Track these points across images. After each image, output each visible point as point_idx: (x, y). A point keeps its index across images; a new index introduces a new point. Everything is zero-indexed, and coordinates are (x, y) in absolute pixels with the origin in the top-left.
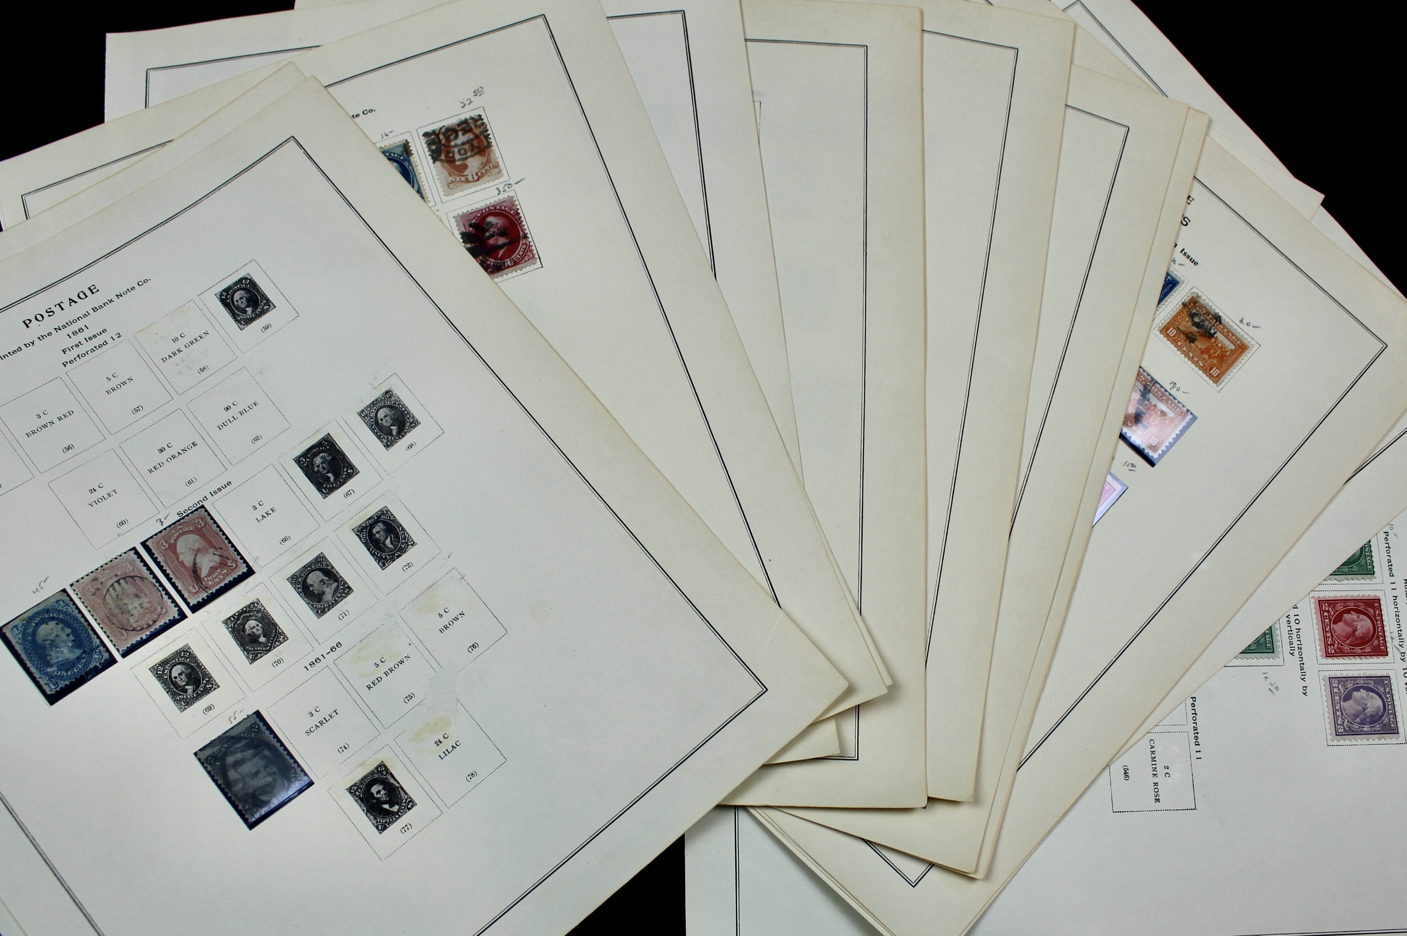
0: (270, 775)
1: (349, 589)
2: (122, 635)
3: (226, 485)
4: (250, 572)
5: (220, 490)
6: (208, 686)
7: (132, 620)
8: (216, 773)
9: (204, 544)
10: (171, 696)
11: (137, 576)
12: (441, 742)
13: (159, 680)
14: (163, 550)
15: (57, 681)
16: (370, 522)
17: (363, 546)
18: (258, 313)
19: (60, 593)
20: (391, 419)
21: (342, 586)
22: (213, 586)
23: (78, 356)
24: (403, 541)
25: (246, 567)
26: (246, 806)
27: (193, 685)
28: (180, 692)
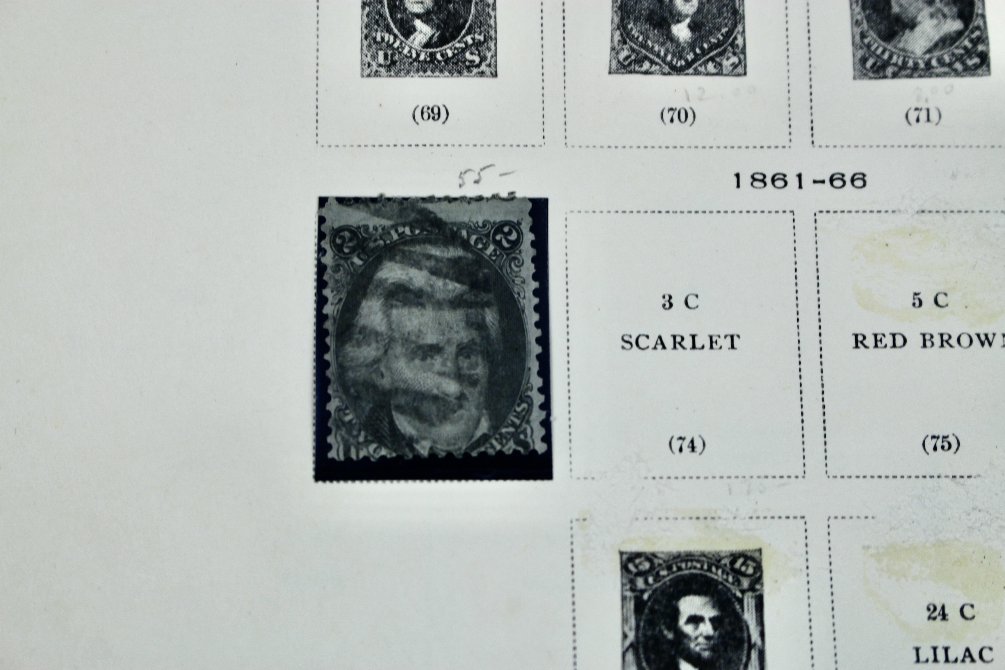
0: (459, 376)
1: (983, 63)
6: (468, 55)
8: (337, 281)
10: (366, 20)
12: (944, 617)
21: (971, 41)
26: (347, 411)
27: (438, 28)
28: (395, 24)
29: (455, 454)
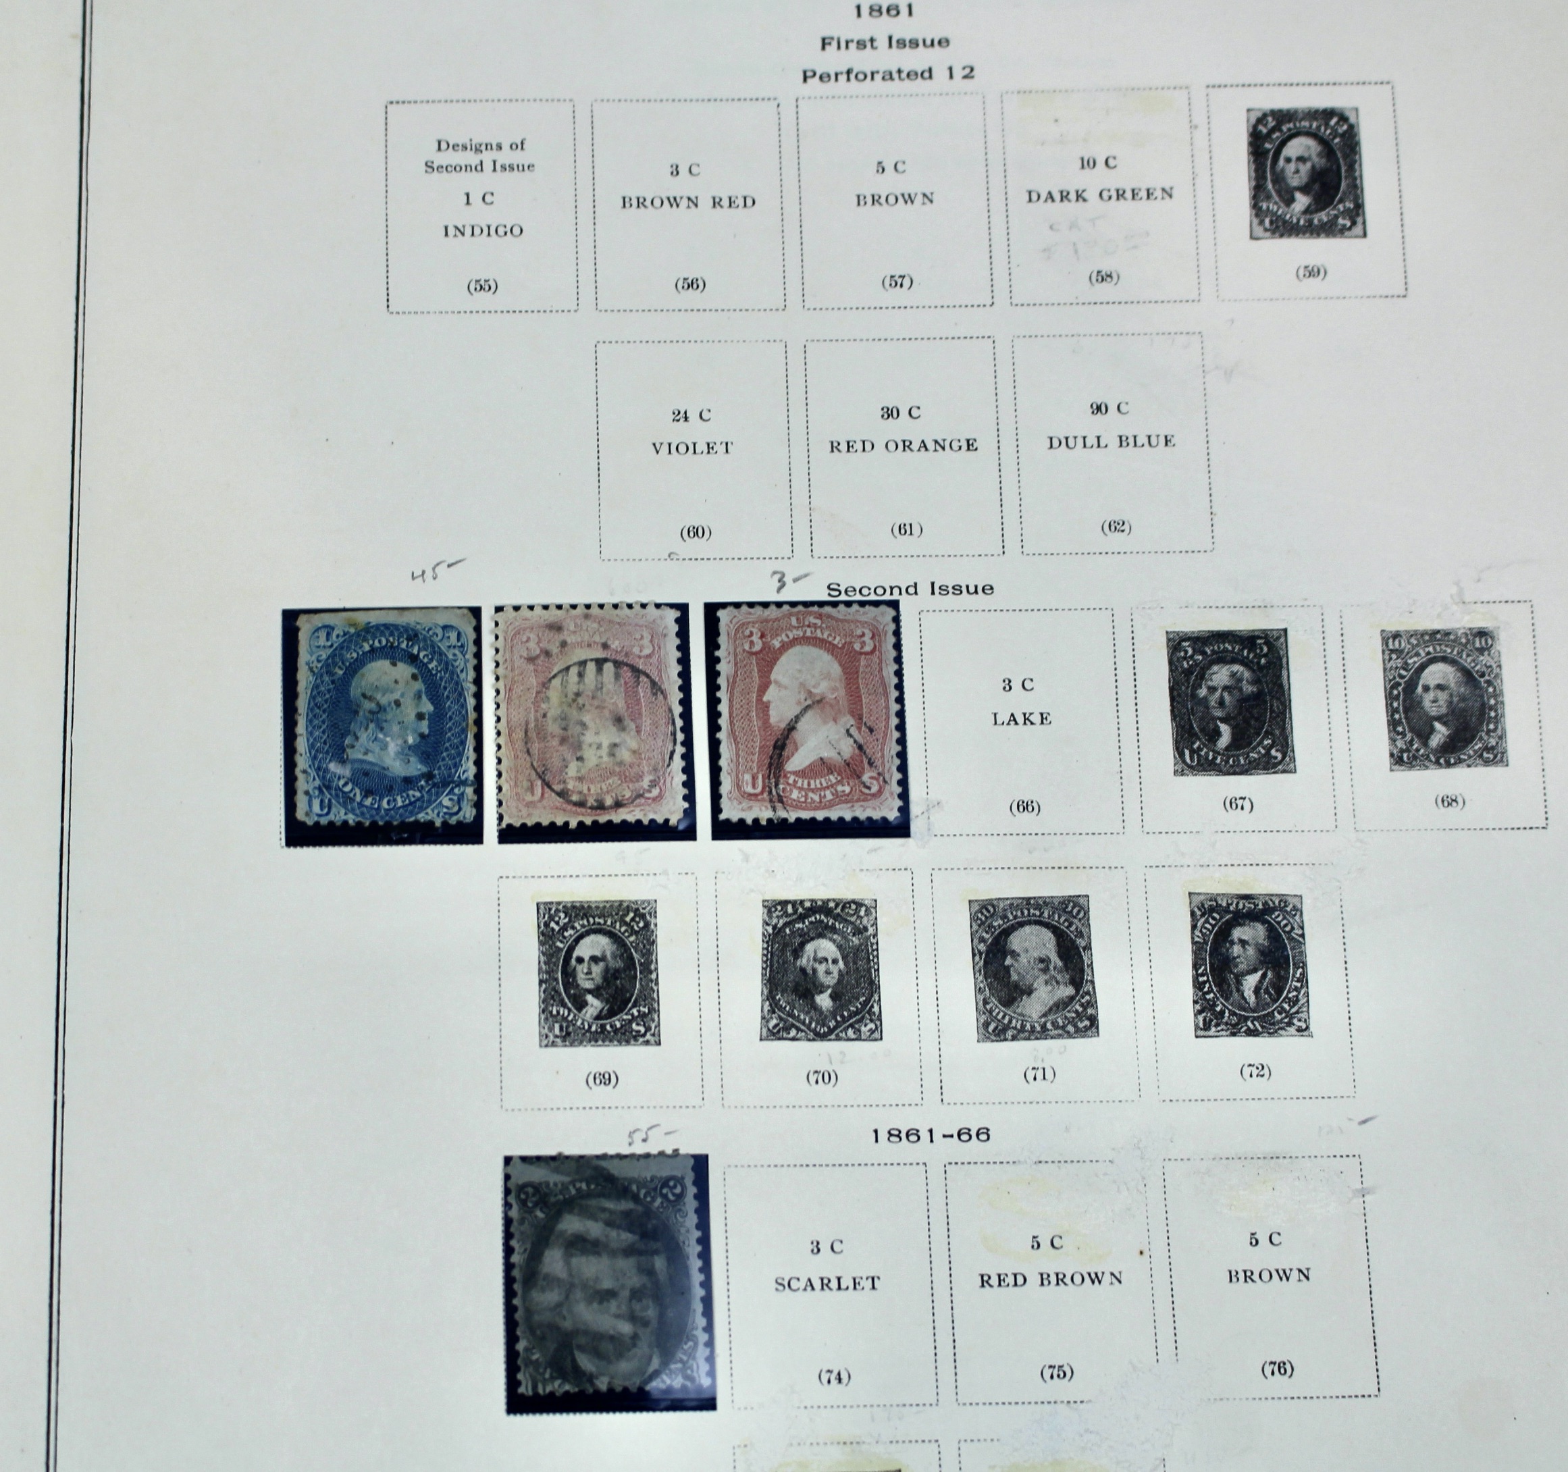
0: (633, 1318)
1: (1092, 1025)
2: (531, 789)
3: (980, 590)
4: (900, 829)
5: (957, 590)
6: (634, 1026)
7: (573, 769)
8: (522, 1232)
9: (842, 693)
10: (543, 995)
11: (648, 676)
13: (541, 943)
14: (744, 650)
15: (333, 801)
16: (1241, 906)
17: (1188, 947)
18: (1316, 222)
19: (466, 611)
20: (1450, 703)
21: (1082, 1005)
22: (798, 806)
23: (849, 72)
24: (1286, 1006)
25: (900, 809)
26: (534, 1351)
27: (607, 1002)
28: (569, 999)
29: (630, 1388)
